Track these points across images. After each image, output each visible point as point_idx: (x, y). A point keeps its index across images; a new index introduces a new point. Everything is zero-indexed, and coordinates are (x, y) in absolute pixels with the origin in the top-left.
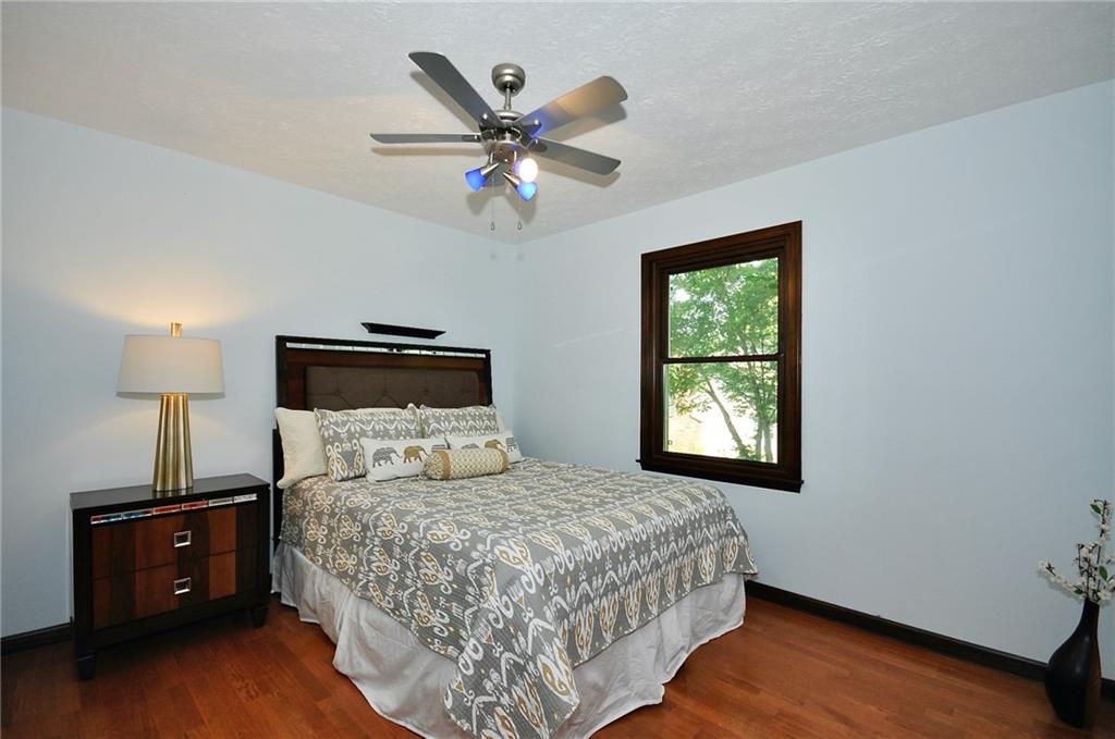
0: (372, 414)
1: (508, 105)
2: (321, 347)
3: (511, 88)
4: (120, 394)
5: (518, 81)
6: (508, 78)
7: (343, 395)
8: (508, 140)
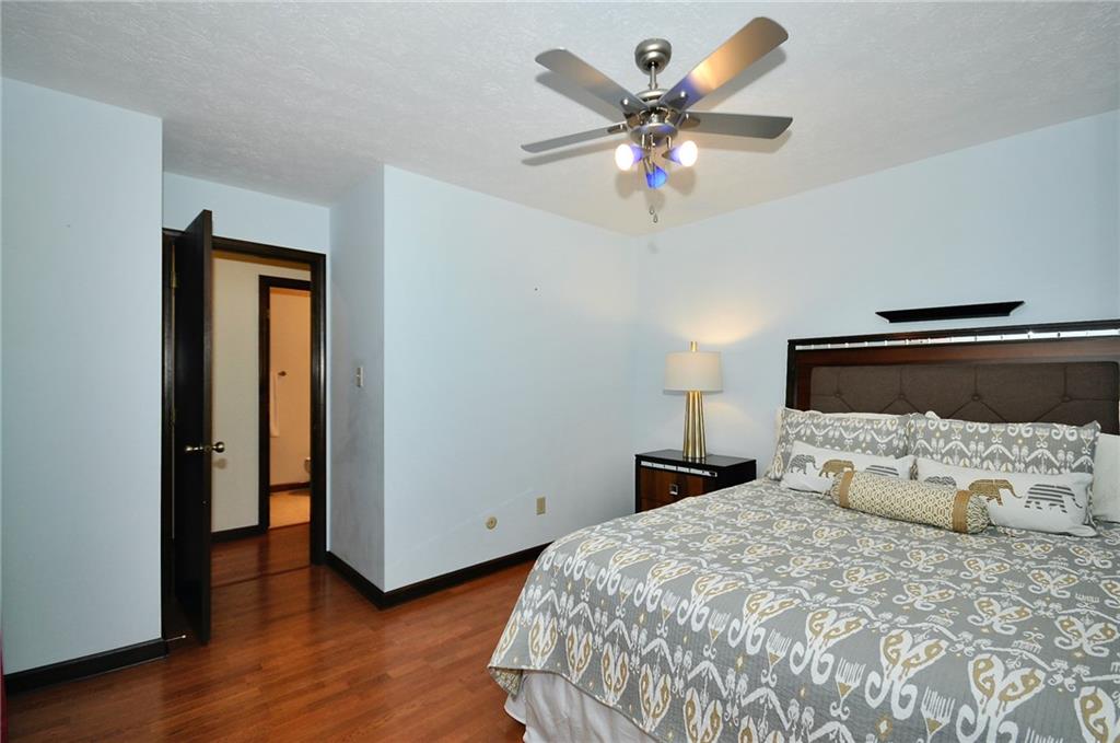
0: (838, 419)
1: (653, 85)
2: (829, 346)
3: (656, 65)
4: (666, 392)
5: (662, 55)
6: (653, 55)
7: (843, 397)
8: (655, 122)
